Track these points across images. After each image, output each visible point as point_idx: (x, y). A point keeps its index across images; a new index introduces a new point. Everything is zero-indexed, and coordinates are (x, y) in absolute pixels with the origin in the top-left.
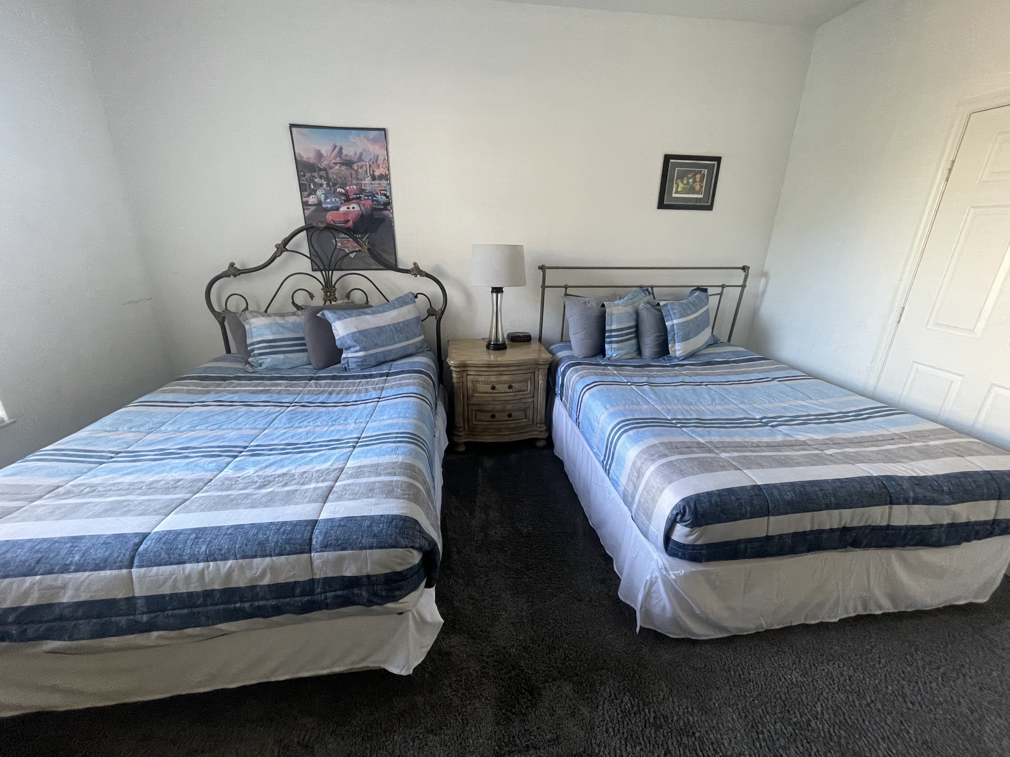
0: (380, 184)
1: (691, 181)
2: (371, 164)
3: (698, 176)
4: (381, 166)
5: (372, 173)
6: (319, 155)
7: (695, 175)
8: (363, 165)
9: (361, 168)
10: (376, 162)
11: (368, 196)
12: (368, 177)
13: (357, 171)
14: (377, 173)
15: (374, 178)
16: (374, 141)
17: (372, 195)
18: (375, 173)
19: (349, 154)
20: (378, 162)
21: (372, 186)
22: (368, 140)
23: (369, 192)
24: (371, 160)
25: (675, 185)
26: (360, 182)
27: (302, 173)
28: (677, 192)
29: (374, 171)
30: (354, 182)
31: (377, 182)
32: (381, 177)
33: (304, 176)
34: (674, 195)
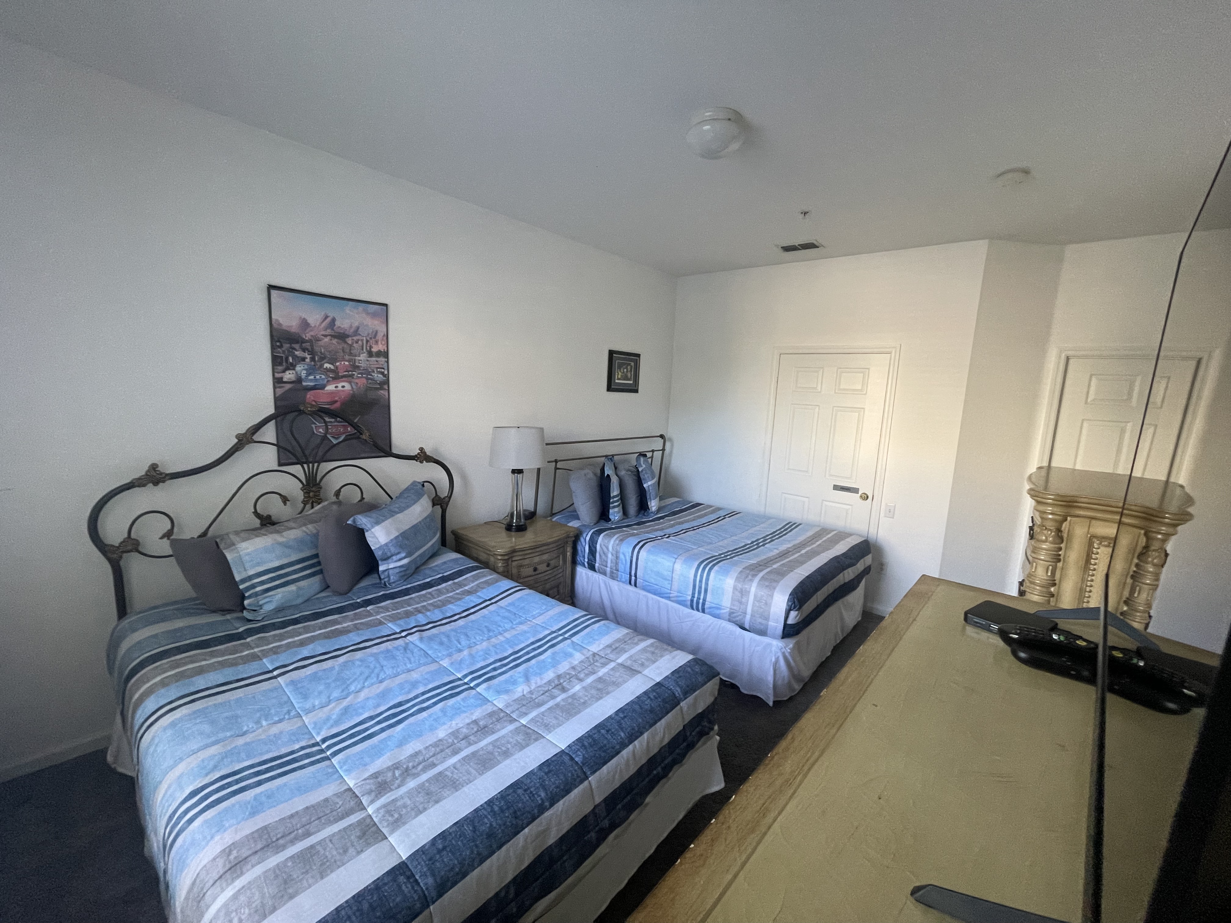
0: (377, 361)
1: (625, 370)
2: (368, 339)
3: (629, 367)
4: (380, 343)
5: (368, 348)
6: (305, 324)
7: (628, 366)
8: (358, 340)
9: (357, 342)
10: (375, 337)
11: (362, 374)
12: (364, 353)
13: (351, 346)
14: (375, 349)
15: (370, 354)
16: (374, 315)
17: (367, 372)
18: (372, 350)
19: (342, 327)
20: (377, 338)
21: (368, 363)
22: (368, 314)
23: (364, 370)
24: (368, 334)
25: (617, 374)
26: (353, 358)
27: (278, 344)
28: (618, 379)
29: (371, 347)
30: (347, 357)
31: (374, 359)
32: (379, 354)
33: (281, 346)
34: (617, 381)
